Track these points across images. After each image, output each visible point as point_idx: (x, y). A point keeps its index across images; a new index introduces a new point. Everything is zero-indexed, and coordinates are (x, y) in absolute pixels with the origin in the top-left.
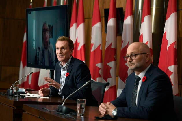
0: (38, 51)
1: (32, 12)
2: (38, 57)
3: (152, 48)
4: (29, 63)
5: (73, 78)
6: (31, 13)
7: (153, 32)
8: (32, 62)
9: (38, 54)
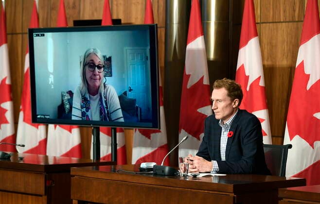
0: (66, 98)
1: (46, 34)
3: (209, 84)
4: (39, 117)
5: (240, 140)
6: (44, 35)
7: (214, 59)
8: (49, 116)
9: (66, 102)
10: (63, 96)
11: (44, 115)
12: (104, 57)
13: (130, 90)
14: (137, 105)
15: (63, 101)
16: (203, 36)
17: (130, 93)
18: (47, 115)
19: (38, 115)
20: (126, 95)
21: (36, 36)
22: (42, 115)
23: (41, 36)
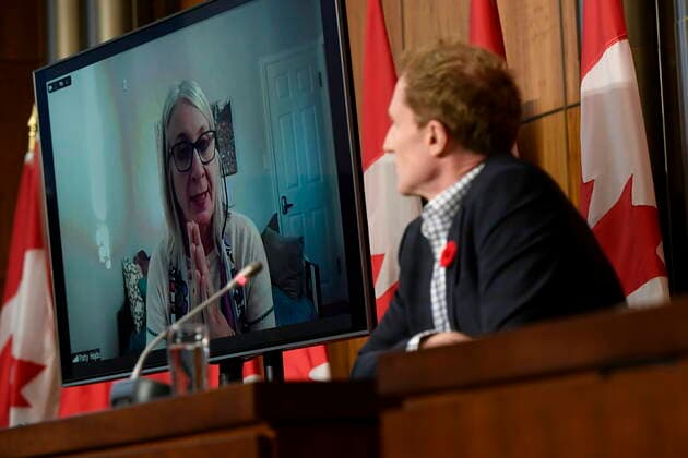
0: (134, 279)
1: (74, 75)
2: (138, 308)
4: (76, 360)
6: (68, 82)
8: (98, 350)
9: (134, 294)
10: (125, 275)
11: (88, 353)
12: (214, 108)
13: (287, 207)
14: (307, 259)
15: (126, 290)
16: (626, 42)
17: (285, 217)
18: (94, 351)
19: (75, 355)
20: (277, 229)
21: (53, 90)
22: (82, 354)
23: (65, 85)
